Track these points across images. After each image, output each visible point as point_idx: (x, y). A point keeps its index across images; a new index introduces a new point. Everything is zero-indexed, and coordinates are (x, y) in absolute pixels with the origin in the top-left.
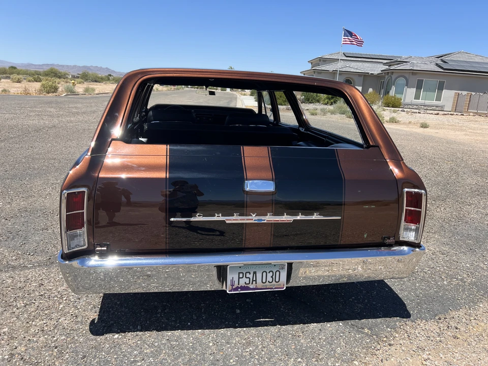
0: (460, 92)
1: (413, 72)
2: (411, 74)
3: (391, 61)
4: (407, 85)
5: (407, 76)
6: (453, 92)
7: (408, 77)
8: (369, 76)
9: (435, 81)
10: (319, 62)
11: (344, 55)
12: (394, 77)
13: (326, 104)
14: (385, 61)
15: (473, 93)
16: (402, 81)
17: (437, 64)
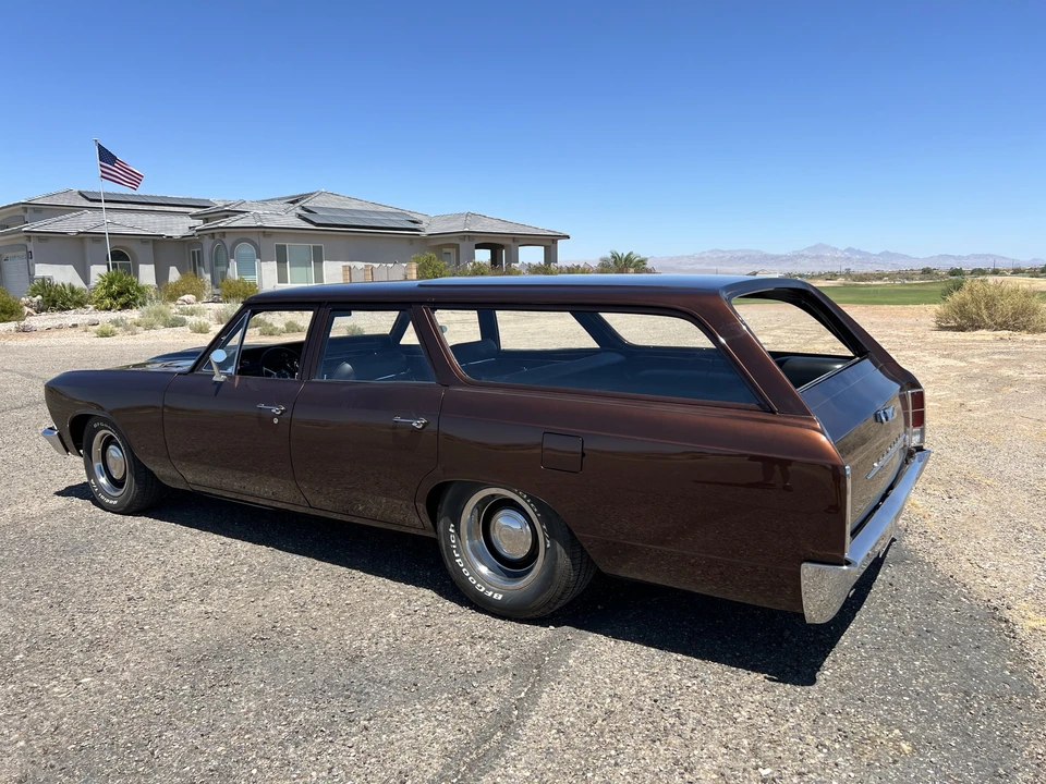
0: (352, 264)
1: (265, 232)
2: (261, 235)
3: (206, 212)
4: (259, 256)
5: (254, 238)
6: (340, 264)
7: (257, 241)
8: (163, 241)
9: (305, 246)
10: (21, 213)
11: (83, 196)
12: (228, 241)
13: (110, 310)
14: (194, 211)
15: (376, 265)
16: (245, 249)
17: (300, 216)
